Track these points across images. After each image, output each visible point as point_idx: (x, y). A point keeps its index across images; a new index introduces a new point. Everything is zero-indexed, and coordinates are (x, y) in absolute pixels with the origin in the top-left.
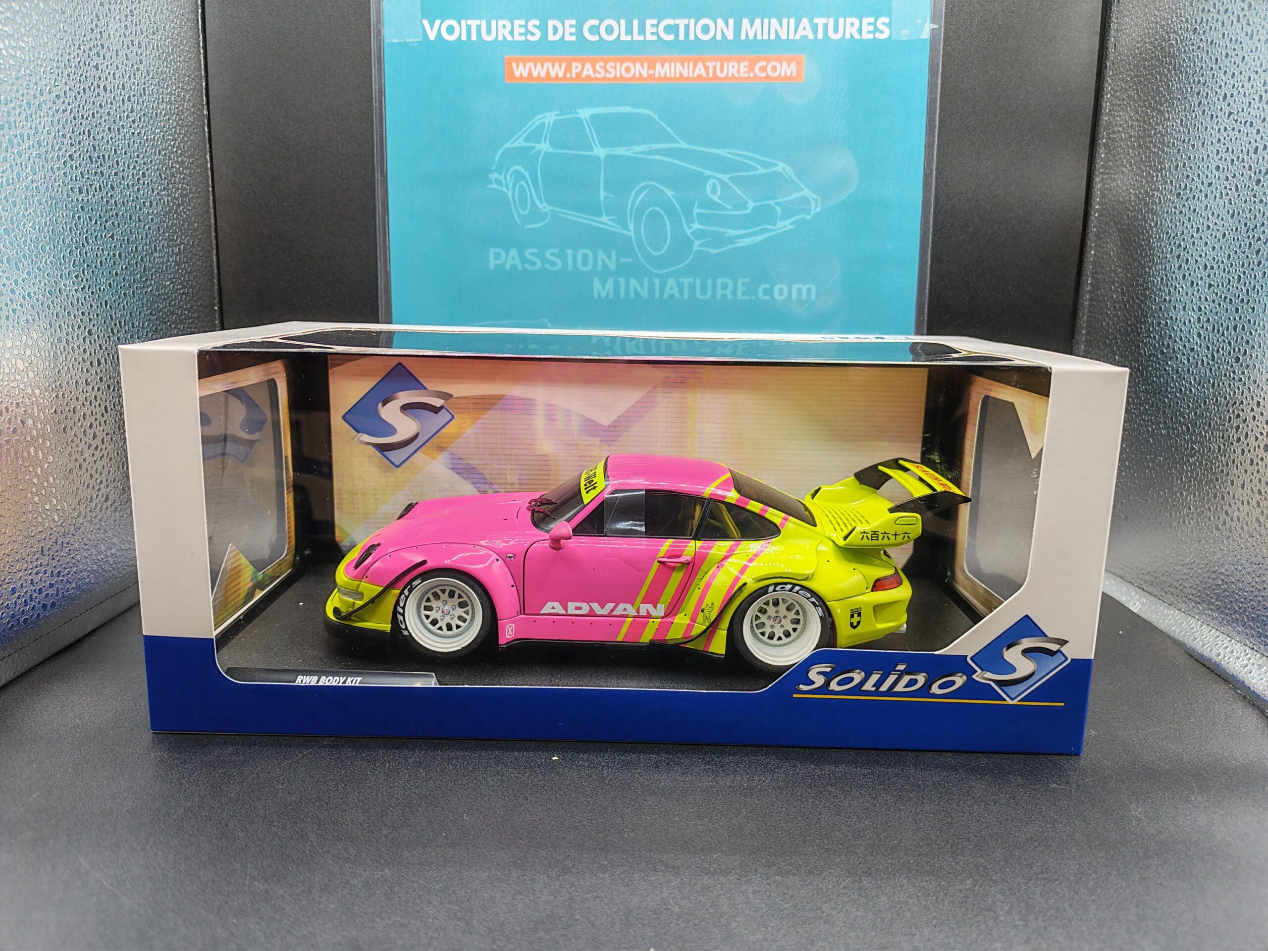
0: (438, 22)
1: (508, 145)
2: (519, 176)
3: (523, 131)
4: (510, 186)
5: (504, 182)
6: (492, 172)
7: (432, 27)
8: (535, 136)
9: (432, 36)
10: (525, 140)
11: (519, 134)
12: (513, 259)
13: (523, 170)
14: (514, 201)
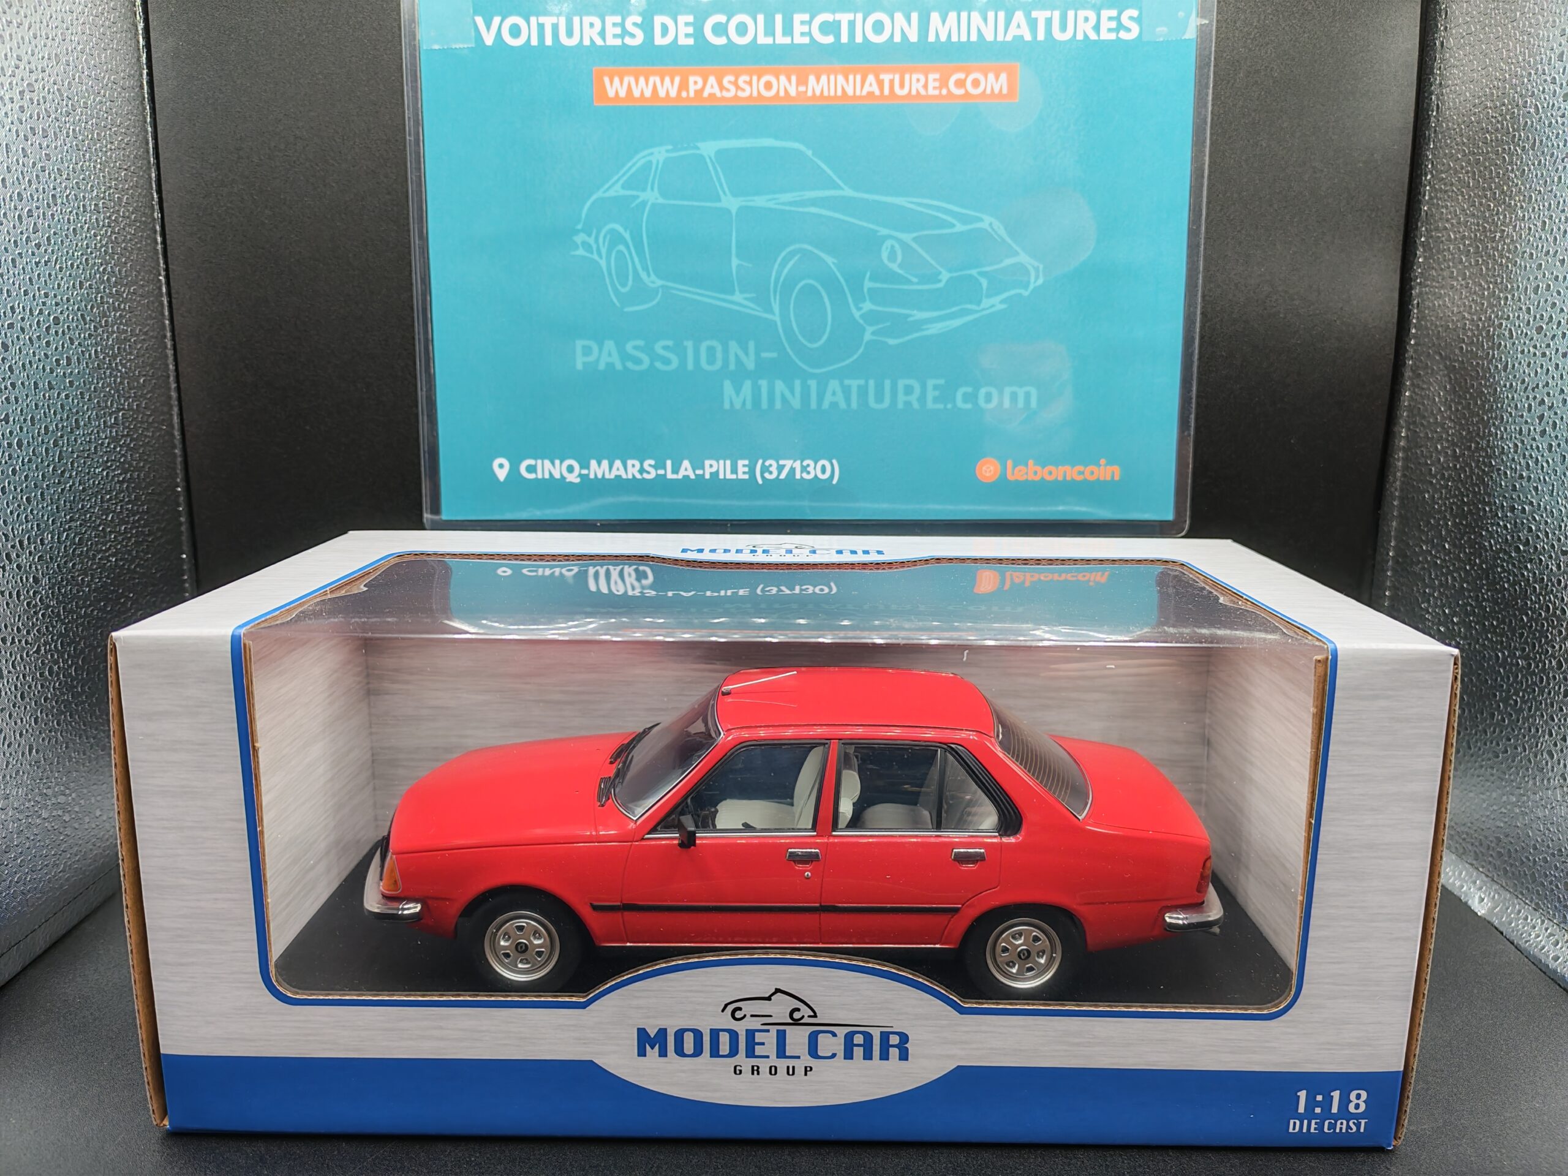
0: (497, 20)
1: (599, 194)
2: (616, 239)
3: (621, 172)
4: (604, 251)
5: (594, 247)
6: (577, 232)
7: (488, 28)
8: (638, 181)
9: (489, 40)
10: (623, 187)
11: (616, 178)
12: (610, 355)
13: (621, 230)
14: (610, 274)
